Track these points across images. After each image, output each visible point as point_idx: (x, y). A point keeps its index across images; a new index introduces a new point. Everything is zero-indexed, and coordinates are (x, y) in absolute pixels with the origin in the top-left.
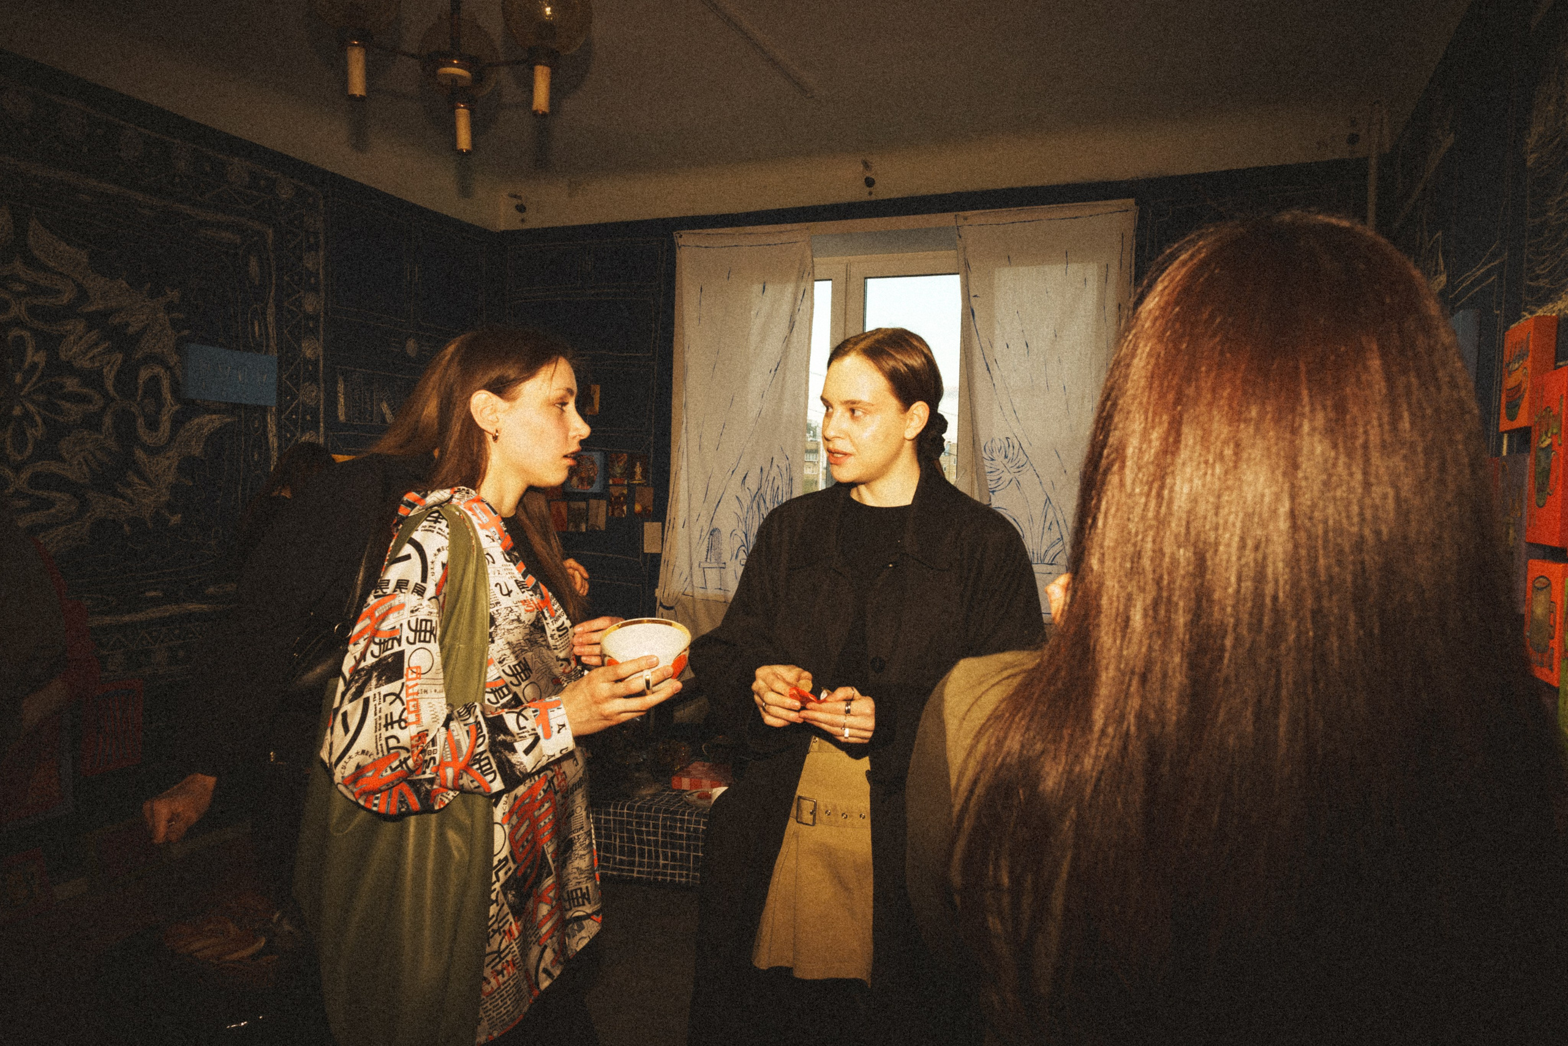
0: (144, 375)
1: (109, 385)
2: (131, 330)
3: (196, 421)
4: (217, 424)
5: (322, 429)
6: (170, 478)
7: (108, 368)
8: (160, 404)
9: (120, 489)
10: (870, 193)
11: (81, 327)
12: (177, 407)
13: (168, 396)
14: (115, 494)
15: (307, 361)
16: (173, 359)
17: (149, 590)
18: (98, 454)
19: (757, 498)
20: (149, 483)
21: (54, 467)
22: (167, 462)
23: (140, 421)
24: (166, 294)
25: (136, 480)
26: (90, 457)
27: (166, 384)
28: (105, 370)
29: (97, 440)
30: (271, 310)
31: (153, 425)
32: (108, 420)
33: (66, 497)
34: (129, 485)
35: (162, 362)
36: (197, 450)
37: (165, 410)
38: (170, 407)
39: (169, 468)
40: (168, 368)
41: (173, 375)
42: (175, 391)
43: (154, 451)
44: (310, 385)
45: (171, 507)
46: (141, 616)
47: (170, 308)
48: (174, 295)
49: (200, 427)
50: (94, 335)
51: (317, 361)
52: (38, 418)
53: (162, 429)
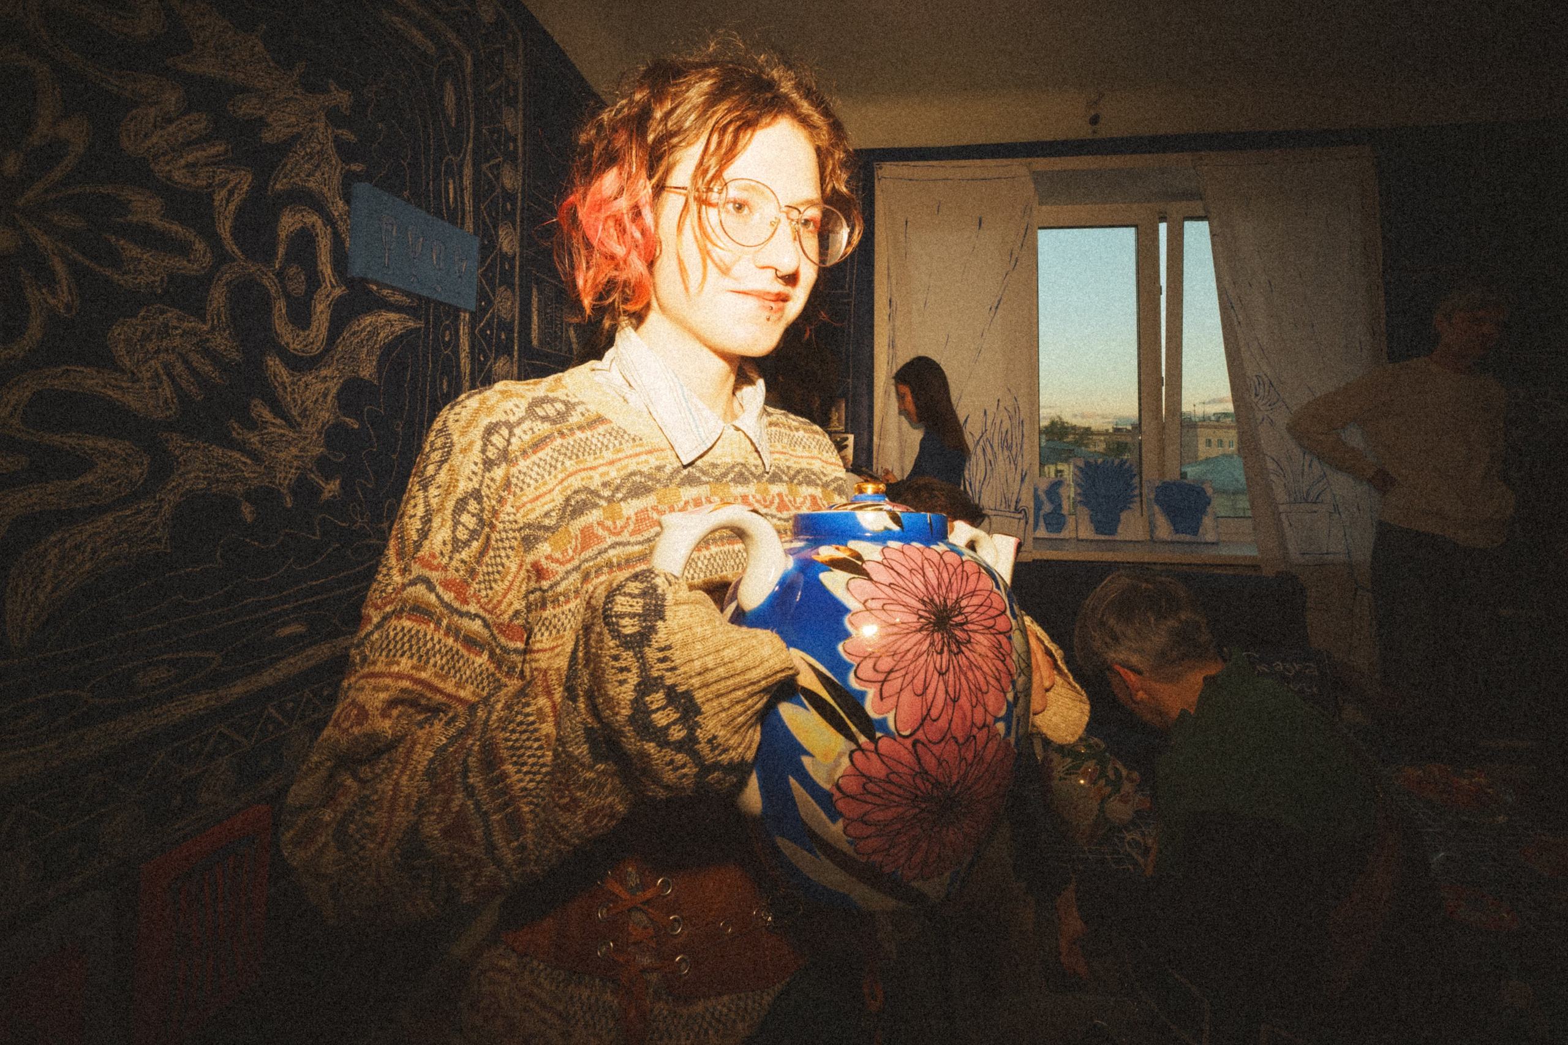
0: (289, 223)
1: (225, 229)
2: (267, 136)
3: (368, 319)
4: (398, 329)
5: (516, 354)
6: (325, 415)
7: (224, 193)
8: (314, 281)
9: (237, 432)
10: (1094, 132)
11: (172, 98)
12: (338, 292)
13: (326, 269)
14: (231, 444)
15: (504, 256)
16: (338, 207)
17: (285, 624)
18: (195, 358)
19: (981, 443)
20: (292, 424)
21: (91, 380)
22: (320, 387)
23: (280, 306)
24: (329, 91)
25: (267, 415)
26: (179, 367)
27: (324, 244)
28: (217, 197)
29: (193, 333)
30: (468, 171)
31: (301, 316)
32: (218, 297)
33: (120, 447)
34: (252, 425)
35: (318, 205)
36: (367, 371)
37: (322, 292)
38: (331, 290)
39: (325, 395)
40: (329, 220)
41: (336, 234)
42: (340, 261)
43: (299, 364)
44: (506, 290)
45: (324, 466)
46: (267, 678)
47: (334, 117)
48: (343, 98)
49: (374, 332)
50: (199, 123)
51: (514, 258)
52: (60, 269)
53: (315, 324)
